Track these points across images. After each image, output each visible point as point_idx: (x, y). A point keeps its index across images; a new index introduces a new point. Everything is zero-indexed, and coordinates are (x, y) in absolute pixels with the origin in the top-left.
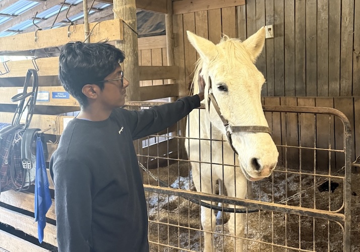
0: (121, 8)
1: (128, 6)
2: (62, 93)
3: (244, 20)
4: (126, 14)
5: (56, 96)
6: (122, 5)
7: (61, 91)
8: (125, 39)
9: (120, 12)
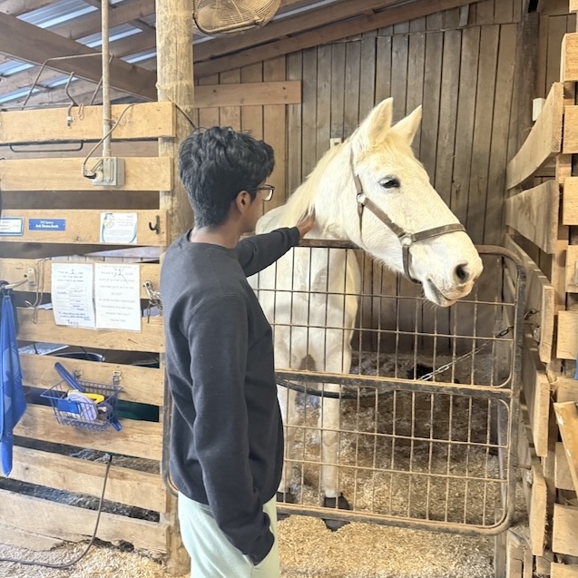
0: (173, 84)
1: (185, 83)
2: (48, 220)
3: (297, 127)
4: (181, 94)
5: (37, 226)
6: (175, 80)
7: (48, 218)
8: (179, 136)
9: (171, 90)
